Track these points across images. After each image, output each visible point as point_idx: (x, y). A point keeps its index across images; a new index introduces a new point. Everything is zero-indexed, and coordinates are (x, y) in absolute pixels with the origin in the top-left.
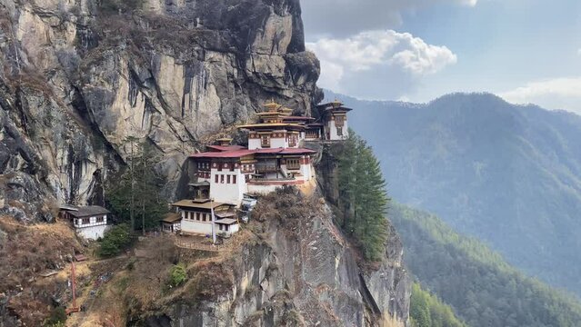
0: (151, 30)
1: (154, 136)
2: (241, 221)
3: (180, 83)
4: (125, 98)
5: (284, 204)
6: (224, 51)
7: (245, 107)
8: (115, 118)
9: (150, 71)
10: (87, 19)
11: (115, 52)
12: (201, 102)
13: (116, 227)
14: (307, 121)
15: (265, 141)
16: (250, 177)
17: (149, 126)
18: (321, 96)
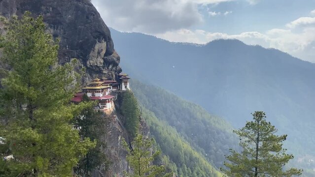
15: (93, 94)
18: (120, 71)
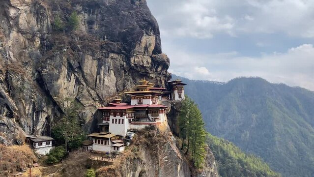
0: (80, 41)
1: (80, 98)
2: (126, 145)
3: (95, 69)
4: (65, 77)
5: (149, 136)
6: (119, 53)
7: (129, 82)
8: (59, 88)
9: (79, 63)
10: (46, 35)
11: (60, 53)
12: (106, 80)
13: (57, 148)
14: (163, 90)
15: (140, 101)
16: (131, 120)
17: (77, 93)
18: (170, 77)
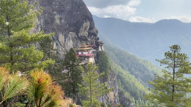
0: (57, 28)
3: (64, 39)
6: (73, 31)
7: (79, 44)
9: (57, 37)
10: (43, 26)
12: (68, 44)
15: (82, 53)
18: (98, 39)
